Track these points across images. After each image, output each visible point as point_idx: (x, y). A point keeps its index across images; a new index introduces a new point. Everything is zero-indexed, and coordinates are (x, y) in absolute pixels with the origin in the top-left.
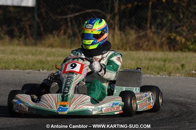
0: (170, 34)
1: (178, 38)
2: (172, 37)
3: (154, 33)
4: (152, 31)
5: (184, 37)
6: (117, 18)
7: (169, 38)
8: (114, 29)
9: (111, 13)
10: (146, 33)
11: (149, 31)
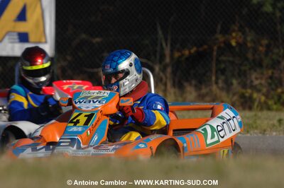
0: (244, 91)
1: (255, 95)
2: (247, 95)
3: (222, 89)
4: (218, 87)
5: (263, 94)
6: (169, 70)
7: (242, 96)
8: (165, 85)
9: (160, 63)
10: (210, 90)
11: (214, 87)
